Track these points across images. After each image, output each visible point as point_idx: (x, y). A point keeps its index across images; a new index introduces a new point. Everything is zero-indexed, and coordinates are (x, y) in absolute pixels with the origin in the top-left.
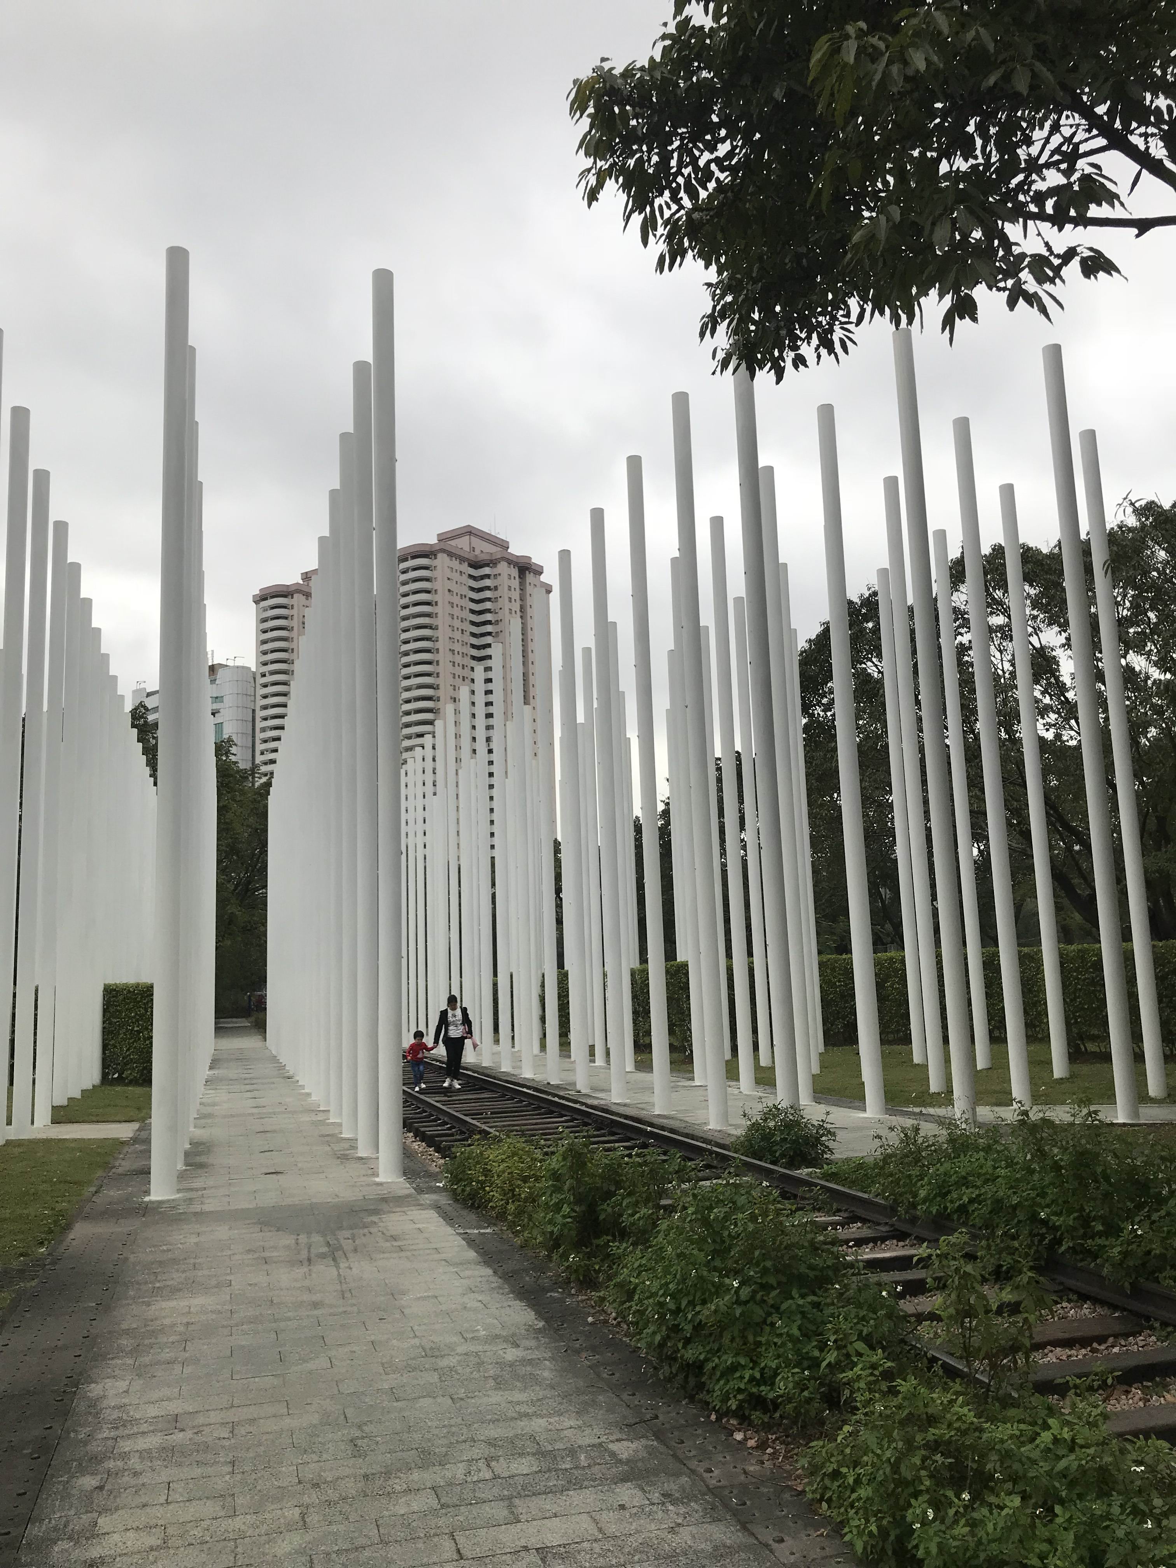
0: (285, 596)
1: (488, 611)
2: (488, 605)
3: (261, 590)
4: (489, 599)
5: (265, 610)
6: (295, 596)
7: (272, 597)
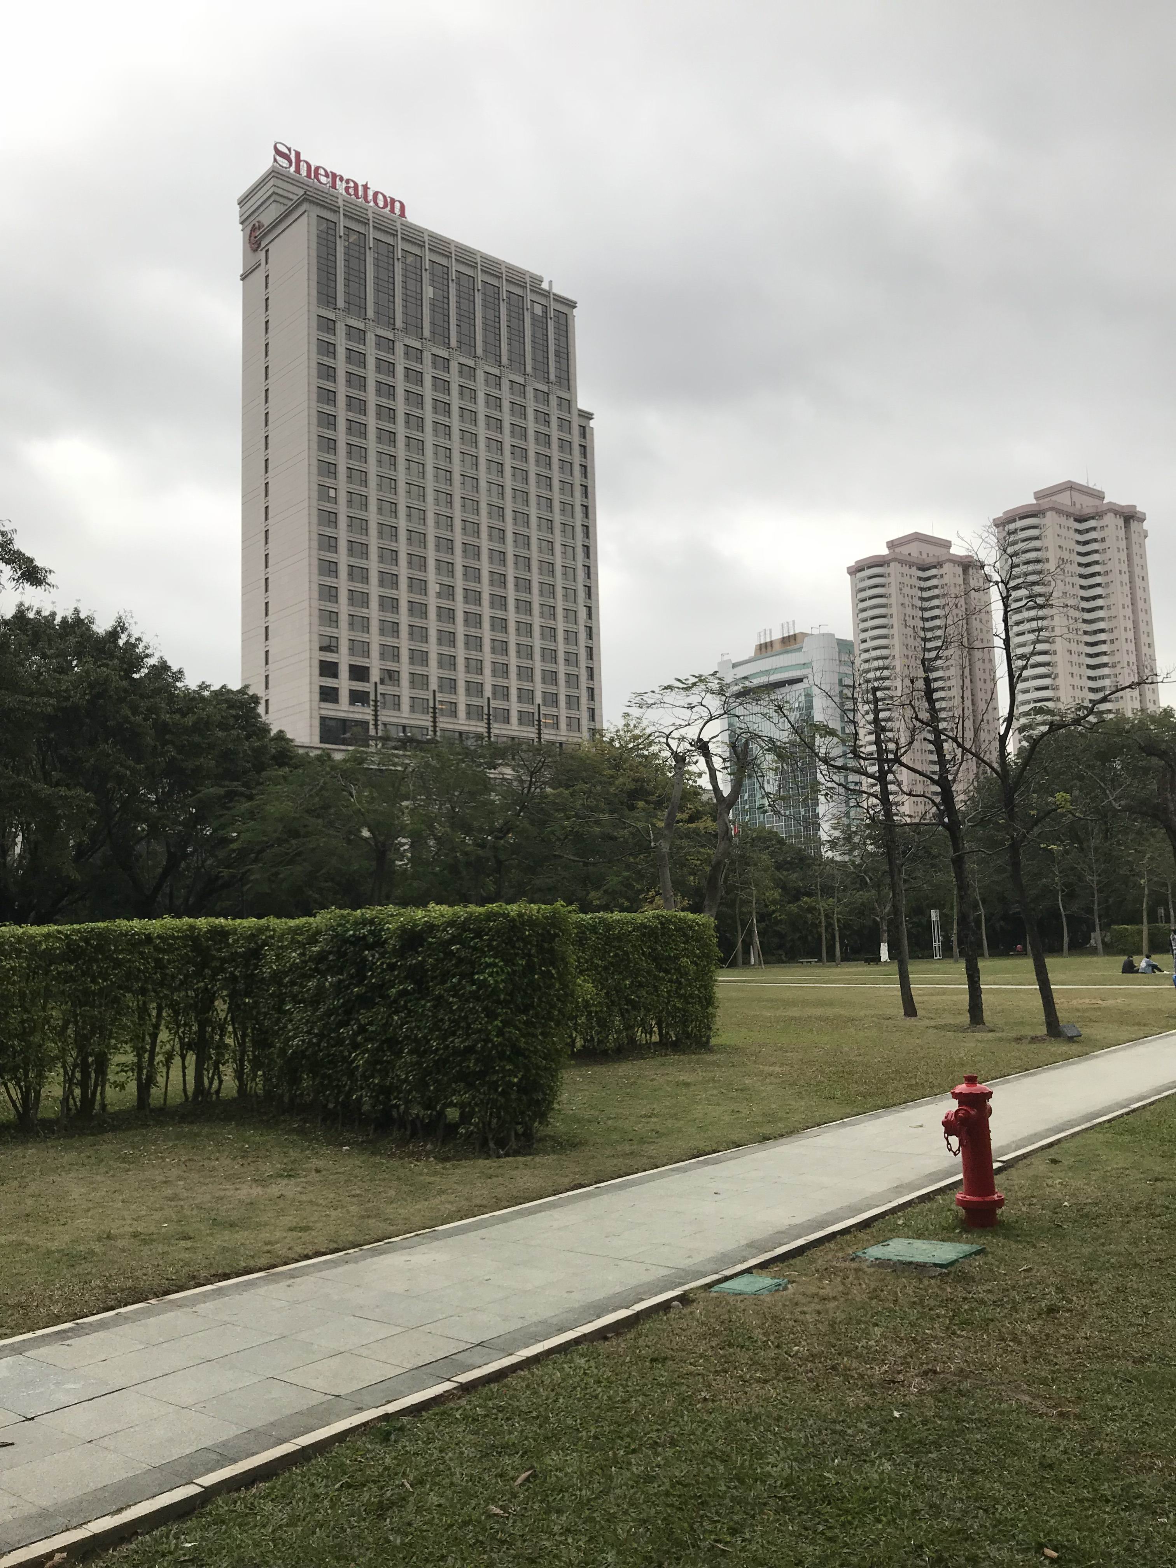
0: (881, 566)
1: (1097, 563)
2: (1095, 557)
3: (857, 562)
4: (1096, 551)
5: (862, 580)
6: (892, 564)
7: (869, 568)
